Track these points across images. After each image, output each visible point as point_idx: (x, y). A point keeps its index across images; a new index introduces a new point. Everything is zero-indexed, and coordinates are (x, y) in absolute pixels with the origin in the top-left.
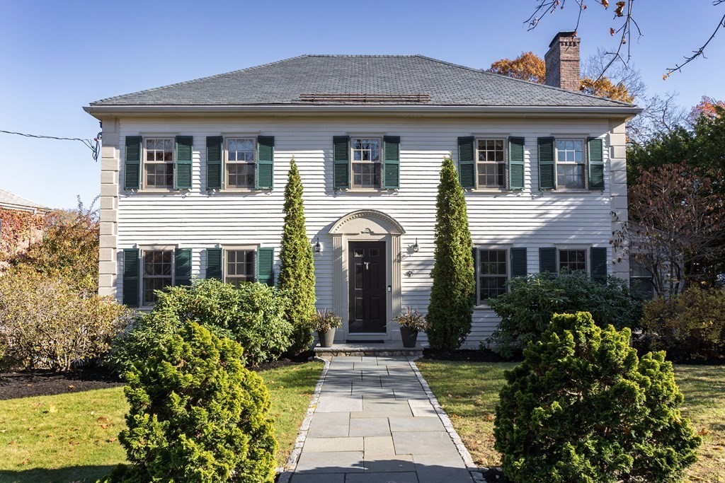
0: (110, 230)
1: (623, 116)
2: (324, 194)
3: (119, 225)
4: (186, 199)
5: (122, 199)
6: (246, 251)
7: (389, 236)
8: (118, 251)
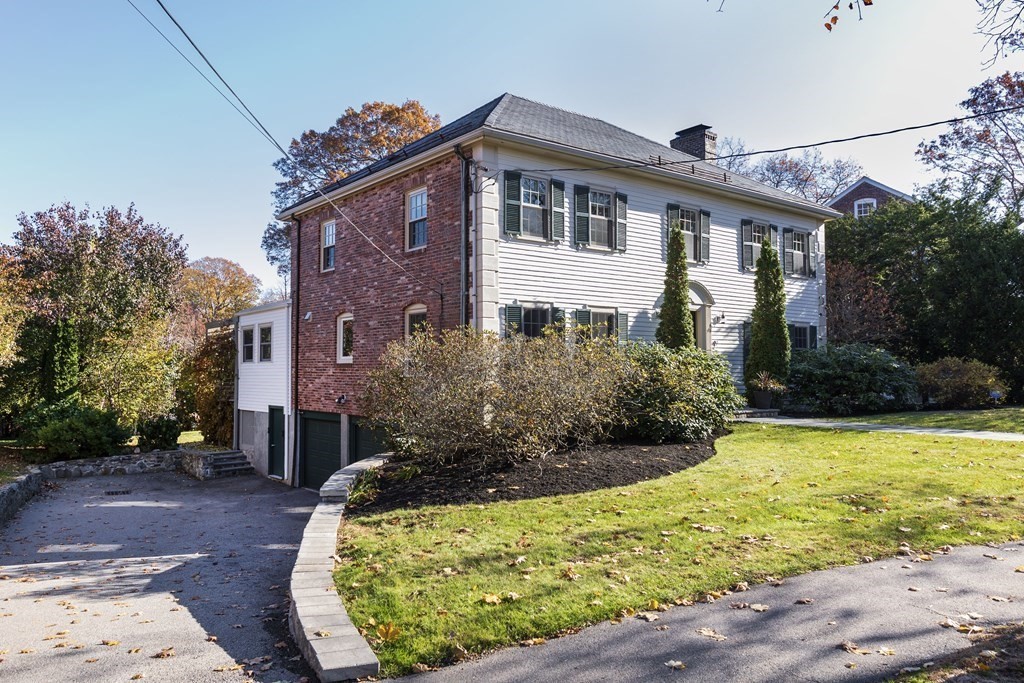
0: (492, 280)
1: (823, 217)
2: (660, 260)
3: (500, 275)
4: (558, 252)
5: (502, 244)
6: (607, 314)
7: (703, 306)
8: (500, 306)
